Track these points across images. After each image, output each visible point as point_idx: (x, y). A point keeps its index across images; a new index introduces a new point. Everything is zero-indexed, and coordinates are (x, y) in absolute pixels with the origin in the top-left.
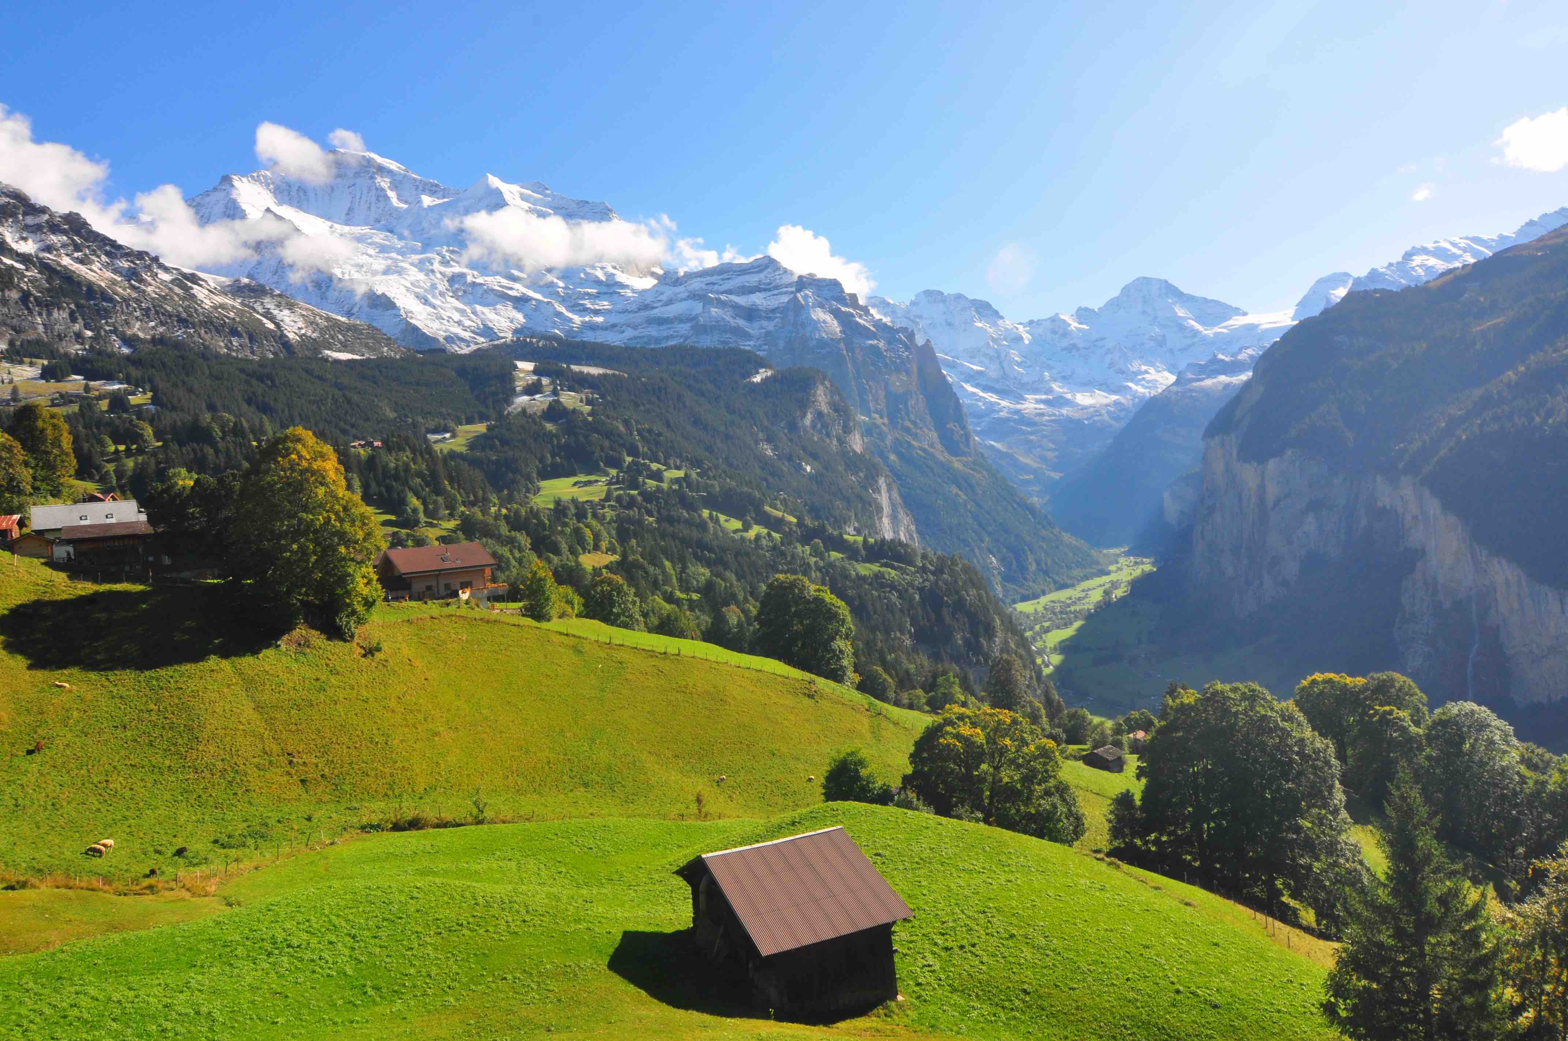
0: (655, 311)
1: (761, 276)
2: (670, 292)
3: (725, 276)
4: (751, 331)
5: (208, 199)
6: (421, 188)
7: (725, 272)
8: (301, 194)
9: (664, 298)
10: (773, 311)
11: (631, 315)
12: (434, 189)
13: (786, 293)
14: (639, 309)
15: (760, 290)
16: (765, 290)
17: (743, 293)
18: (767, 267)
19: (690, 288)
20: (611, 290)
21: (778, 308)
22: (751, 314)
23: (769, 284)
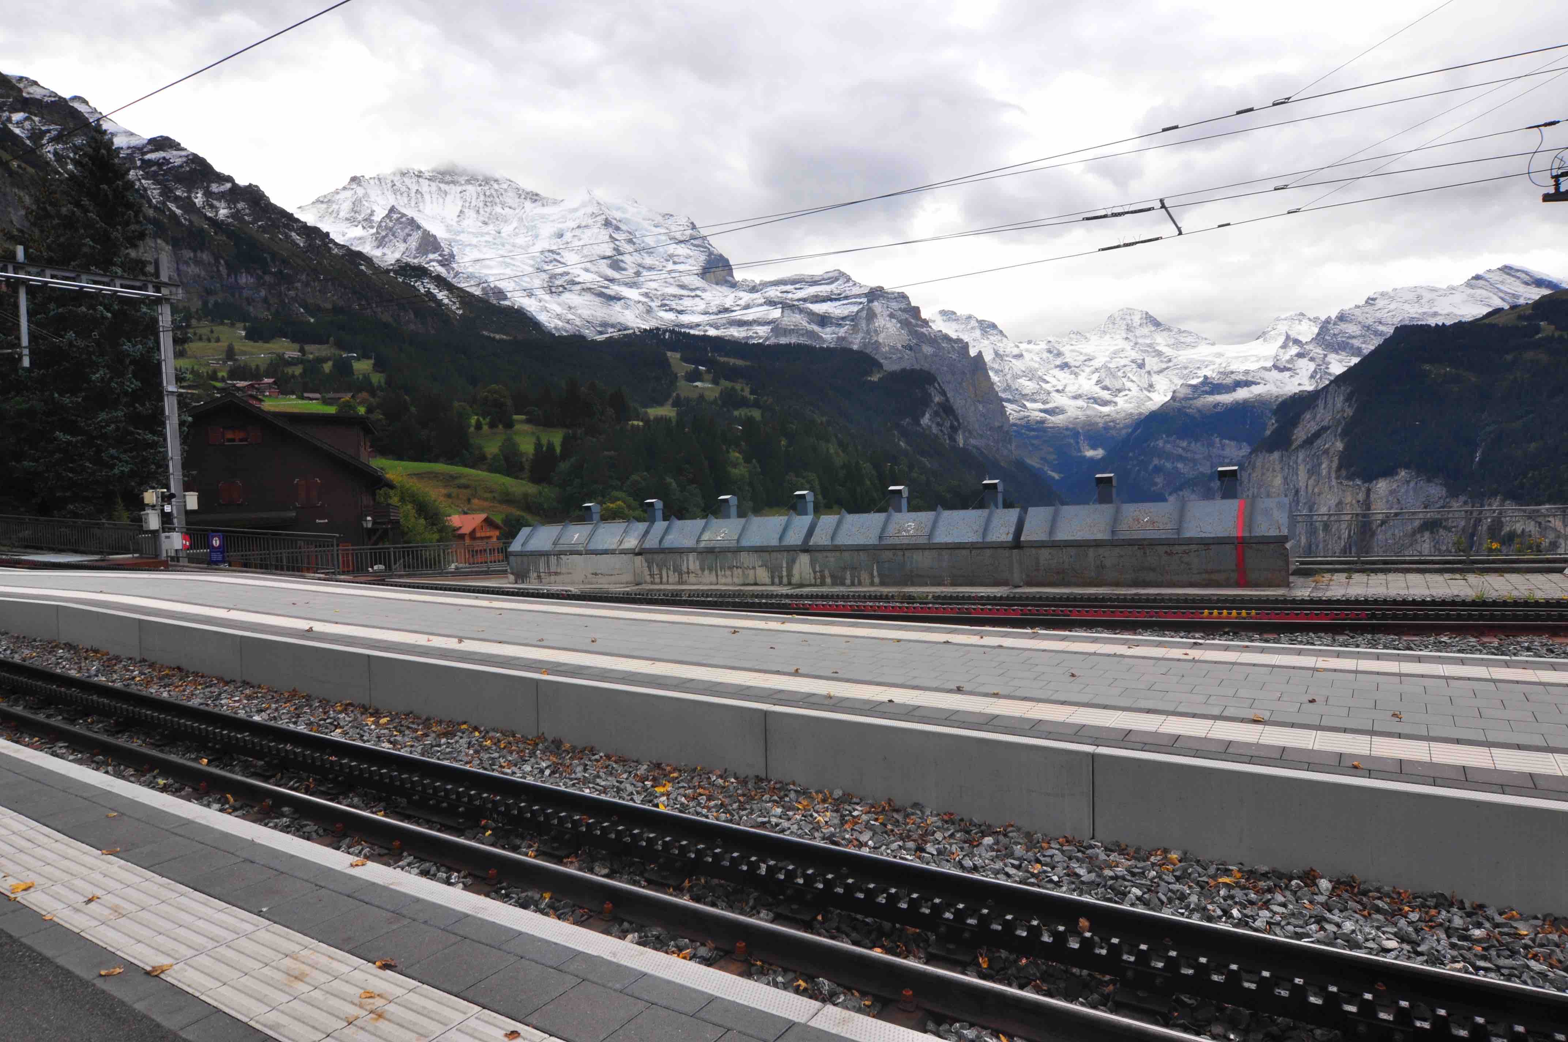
0: (734, 314)
1: (833, 287)
2: (747, 298)
3: (797, 286)
4: (824, 336)
5: (337, 197)
6: (523, 197)
7: (799, 282)
8: (419, 196)
9: (742, 303)
10: (843, 319)
11: (713, 317)
12: (535, 197)
13: (855, 303)
14: (720, 312)
15: (831, 300)
16: (836, 300)
17: (816, 302)
18: (837, 279)
19: (767, 295)
20: (693, 294)
21: (848, 316)
22: (823, 320)
23: (839, 294)
